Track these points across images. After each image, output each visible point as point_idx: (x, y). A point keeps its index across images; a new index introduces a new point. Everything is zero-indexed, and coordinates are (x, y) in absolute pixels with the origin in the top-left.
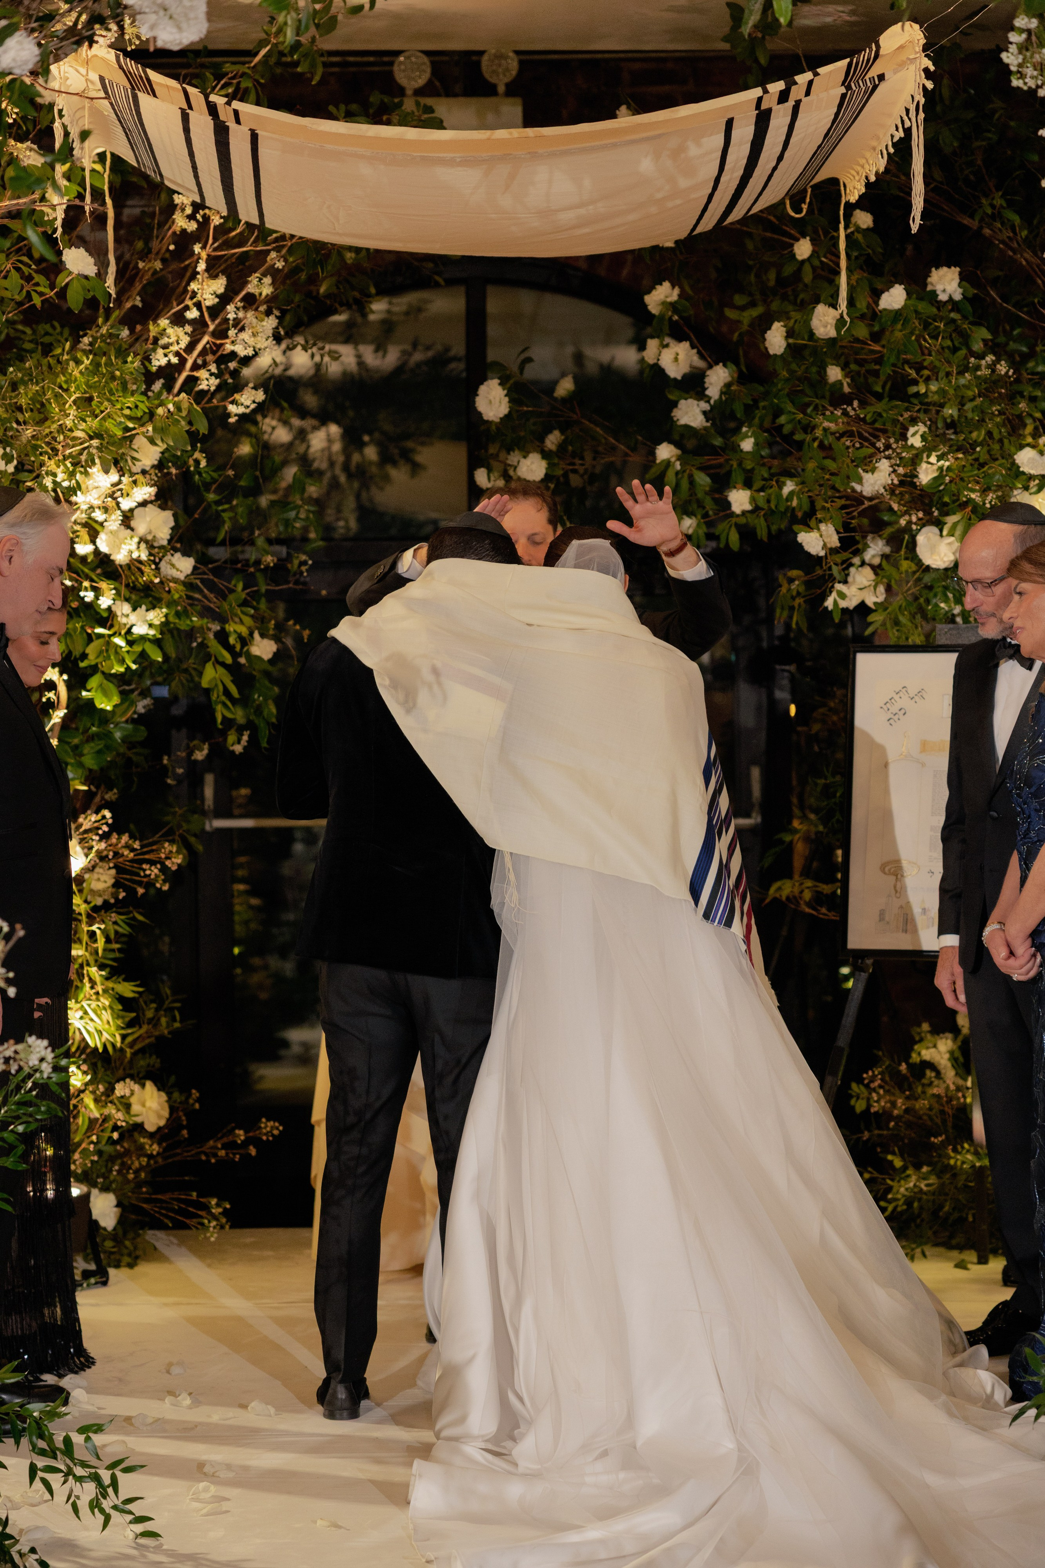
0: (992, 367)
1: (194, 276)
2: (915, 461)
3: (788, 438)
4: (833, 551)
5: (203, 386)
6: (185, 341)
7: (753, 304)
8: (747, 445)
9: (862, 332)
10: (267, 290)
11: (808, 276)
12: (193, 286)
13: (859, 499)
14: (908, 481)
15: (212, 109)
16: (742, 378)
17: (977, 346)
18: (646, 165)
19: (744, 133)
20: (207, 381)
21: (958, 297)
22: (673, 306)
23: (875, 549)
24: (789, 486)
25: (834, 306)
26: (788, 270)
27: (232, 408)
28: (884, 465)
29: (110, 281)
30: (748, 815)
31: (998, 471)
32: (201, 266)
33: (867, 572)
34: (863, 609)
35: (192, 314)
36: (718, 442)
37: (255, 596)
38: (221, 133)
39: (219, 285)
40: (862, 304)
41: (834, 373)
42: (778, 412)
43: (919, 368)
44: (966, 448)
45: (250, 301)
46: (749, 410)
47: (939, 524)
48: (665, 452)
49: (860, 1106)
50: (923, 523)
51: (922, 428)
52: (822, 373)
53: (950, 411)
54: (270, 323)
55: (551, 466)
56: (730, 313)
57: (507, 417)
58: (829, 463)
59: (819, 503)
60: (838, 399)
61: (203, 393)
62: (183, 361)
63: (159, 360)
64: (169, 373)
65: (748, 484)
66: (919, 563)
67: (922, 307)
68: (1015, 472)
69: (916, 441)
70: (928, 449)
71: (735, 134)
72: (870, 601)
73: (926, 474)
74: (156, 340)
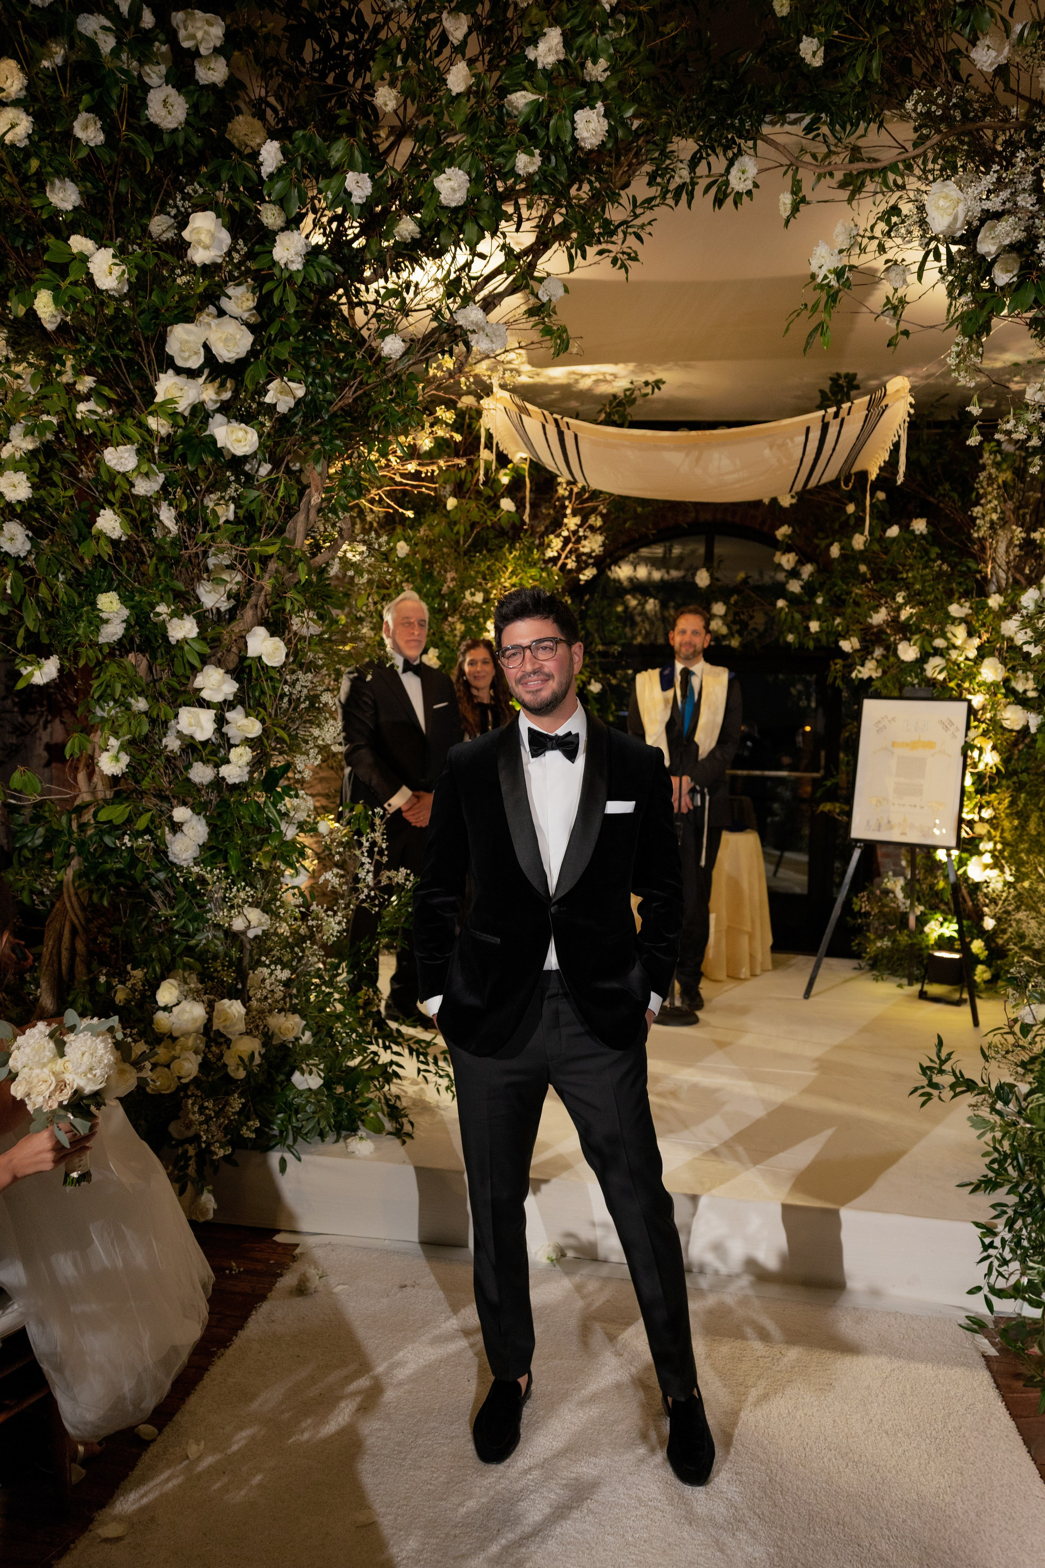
0: (940, 566)
1: (565, 516)
2: (900, 608)
3: (839, 598)
4: (856, 651)
5: (569, 567)
6: (560, 545)
7: (827, 537)
8: (819, 601)
9: (876, 547)
10: (599, 523)
11: (852, 521)
12: (566, 520)
13: (871, 626)
14: (895, 619)
15: (556, 420)
16: (819, 571)
17: (933, 556)
18: (767, 452)
19: (815, 435)
20: (571, 564)
21: (925, 532)
22: (789, 537)
23: (878, 652)
24: (838, 620)
25: (862, 533)
26: (843, 519)
27: (581, 577)
28: (883, 611)
29: (526, 518)
30: (818, 771)
31: (940, 615)
32: (569, 511)
33: (874, 663)
34: (870, 679)
35: (565, 533)
36: (806, 599)
37: (594, 664)
38: (561, 434)
39: (577, 520)
40: (877, 534)
41: (863, 568)
42: (835, 585)
43: (903, 566)
44: (924, 604)
45: (592, 528)
46: (822, 585)
47: (909, 640)
48: (781, 603)
49: (856, 908)
50: (901, 640)
51: (903, 594)
52: (857, 569)
53: (918, 587)
54: (600, 539)
55: (728, 610)
56: (816, 541)
57: (709, 586)
58: (858, 610)
59: (852, 627)
60: (864, 579)
61: (571, 570)
62: (560, 555)
63: (550, 554)
64: (554, 560)
65: (819, 619)
66: (898, 658)
67: (907, 535)
68: (947, 615)
69: (900, 600)
70: (905, 604)
71: (811, 435)
72: (874, 675)
73: (904, 615)
74: (549, 546)
